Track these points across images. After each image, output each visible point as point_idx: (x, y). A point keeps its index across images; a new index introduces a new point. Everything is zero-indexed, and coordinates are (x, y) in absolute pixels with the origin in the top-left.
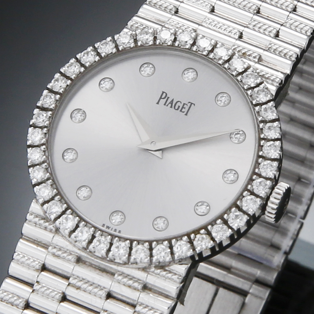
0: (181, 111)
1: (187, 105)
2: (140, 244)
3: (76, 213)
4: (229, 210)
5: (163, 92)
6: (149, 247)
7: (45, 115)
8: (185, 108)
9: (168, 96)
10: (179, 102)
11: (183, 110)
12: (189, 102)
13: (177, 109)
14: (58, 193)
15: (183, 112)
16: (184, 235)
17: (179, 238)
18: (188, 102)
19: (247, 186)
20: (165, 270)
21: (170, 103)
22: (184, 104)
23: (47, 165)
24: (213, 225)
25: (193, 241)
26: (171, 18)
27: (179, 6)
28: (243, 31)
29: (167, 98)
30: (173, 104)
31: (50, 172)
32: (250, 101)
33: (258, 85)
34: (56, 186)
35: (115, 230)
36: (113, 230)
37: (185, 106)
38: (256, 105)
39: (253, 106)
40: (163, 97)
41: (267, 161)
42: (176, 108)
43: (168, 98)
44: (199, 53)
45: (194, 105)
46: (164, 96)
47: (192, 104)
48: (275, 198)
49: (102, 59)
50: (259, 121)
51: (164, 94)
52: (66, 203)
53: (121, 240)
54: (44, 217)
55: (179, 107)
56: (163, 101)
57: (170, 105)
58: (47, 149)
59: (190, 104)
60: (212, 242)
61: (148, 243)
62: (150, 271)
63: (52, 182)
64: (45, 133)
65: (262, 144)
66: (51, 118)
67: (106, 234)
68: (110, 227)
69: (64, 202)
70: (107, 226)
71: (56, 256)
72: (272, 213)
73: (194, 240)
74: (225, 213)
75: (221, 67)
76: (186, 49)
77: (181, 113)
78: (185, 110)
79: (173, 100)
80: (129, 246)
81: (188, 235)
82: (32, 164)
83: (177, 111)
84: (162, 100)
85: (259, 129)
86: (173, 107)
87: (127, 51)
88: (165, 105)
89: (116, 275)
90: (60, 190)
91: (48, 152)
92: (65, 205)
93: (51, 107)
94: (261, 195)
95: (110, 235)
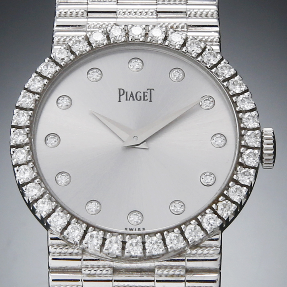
0: (144, 100)
1: (147, 92)
2: (170, 232)
3: (98, 228)
4: (235, 171)
5: (120, 89)
6: (179, 232)
7: (24, 151)
8: (146, 96)
9: (125, 91)
10: (138, 93)
11: (146, 98)
12: (148, 89)
13: (140, 100)
14: (73, 217)
15: (147, 100)
16: (206, 209)
17: (203, 213)
18: (146, 89)
19: (240, 143)
20: (201, 247)
21: (130, 97)
22: (144, 92)
23: (49, 195)
24: (227, 190)
25: (216, 211)
26: (87, 21)
27: (87, 8)
28: (157, 9)
29: (125, 93)
30: (133, 97)
31: (54, 200)
32: (205, 66)
33: (204, 50)
34: (67, 211)
35: (139, 229)
36: (137, 229)
37: (146, 94)
38: (212, 68)
39: (209, 69)
40: (121, 94)
41: (246, 114)
42: (139, 99)
43: (127, 92)
44: (136, 42)
45: (153, 89)
46: (121, 92)
47: (151, 89)
48: (268, 144)
49: (51, 81)
50: (222, 81)
51: (122, 91)
52: (84, 222)
53: (151, 235)
54: (66, 244)
55: (140, 97)
56: (123, 98)
57: (131, 98)
58: (42, 181)
59: (149, 90)
60: (234, 205)
61: (178, 228)
62: (187, 254)
63: (61, 208)
64: (32, 167)
65: (235, 101)
66: (31, 151)
67: (135, 235)
68: (133, 229)
69: (81, 222)
70: (129, 229)
71: (92, 275)
72: (269, 159)
73: (217, 209)
74: (233, 174)
75: (163, 46)
76: (122, 42)
77: (145, 101)
78: (148, 97)
79: (132, 93)
80: (161, 238)
81: (210, 207)
82: (33, 200)
83: (140, 101)
84: (121, 96)
85: (225, 88)
86: (135, 99)
87: (69, 65)
88: (127, 100)
89: (156, 270)
90: (73, 213)
91: (43, 183)
92: (85, 224)
93: (26, 142)
94: (256, 146)
95: (139, 235)
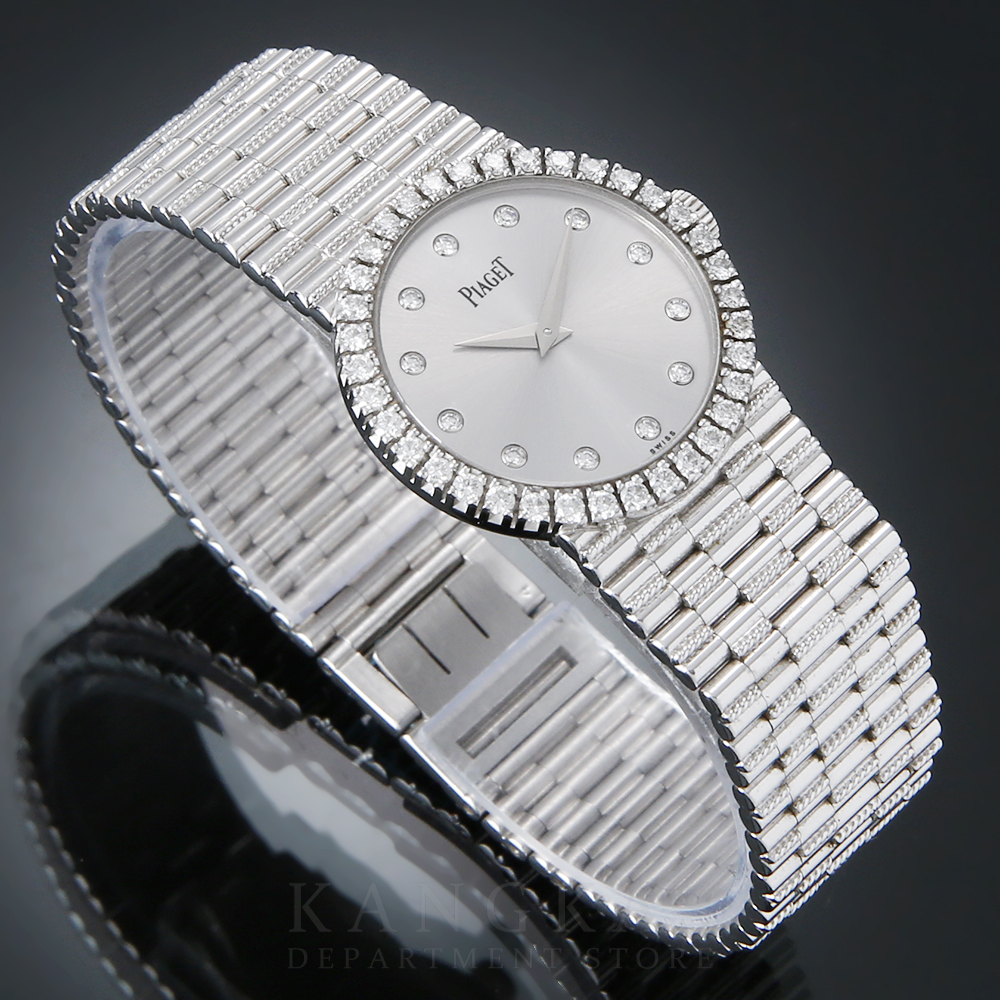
0: (502, 279)
1: (495, 267)
3: (626, 476)
4: (705, 269)
5: (460, 291)
8: (500, 272)
9: (469, 287)
10: (487, 276)
11: (502, 275)
12: (493, 262)
13: (498, 283)
14: (583, 489)
15: (506, 276)
18: (491, 264)
19: (673, 232)
21: (483, 289)
22: (492, 270)
29: (471, 290)
30: (486, 286)
37: (496, 270)
40: (468, 295)
41: (641, 192)
42: (495, 283)
43: (472, 288)
46: (467, 293)
47: (496, 260)
55: (494, 279)
56: (475, 297)
57: (485, 289)
65: (613, 188)
74: (706, 275)
75: (458, 193)
77: (506, 280)
78: (503, 273)
79: (478, 282)
83: (500, 284)
84: (472, 298)
86: (490, 287)
88: (482, 297)
95: (681, 442)
